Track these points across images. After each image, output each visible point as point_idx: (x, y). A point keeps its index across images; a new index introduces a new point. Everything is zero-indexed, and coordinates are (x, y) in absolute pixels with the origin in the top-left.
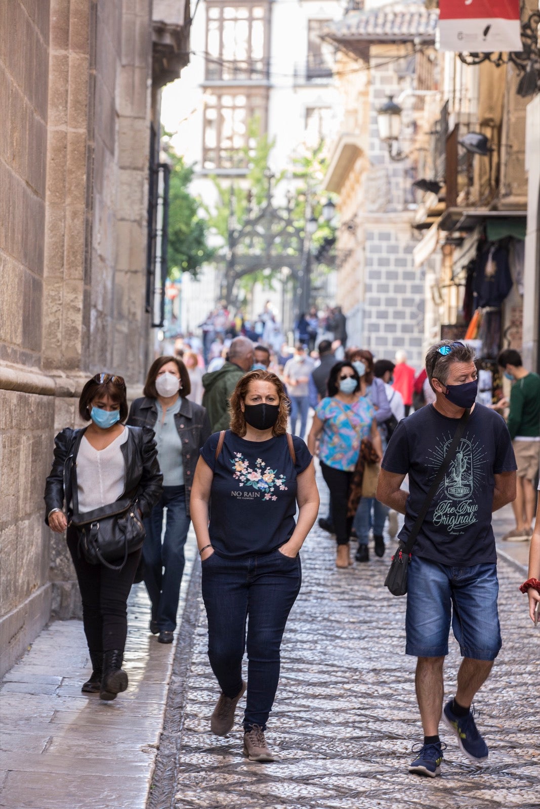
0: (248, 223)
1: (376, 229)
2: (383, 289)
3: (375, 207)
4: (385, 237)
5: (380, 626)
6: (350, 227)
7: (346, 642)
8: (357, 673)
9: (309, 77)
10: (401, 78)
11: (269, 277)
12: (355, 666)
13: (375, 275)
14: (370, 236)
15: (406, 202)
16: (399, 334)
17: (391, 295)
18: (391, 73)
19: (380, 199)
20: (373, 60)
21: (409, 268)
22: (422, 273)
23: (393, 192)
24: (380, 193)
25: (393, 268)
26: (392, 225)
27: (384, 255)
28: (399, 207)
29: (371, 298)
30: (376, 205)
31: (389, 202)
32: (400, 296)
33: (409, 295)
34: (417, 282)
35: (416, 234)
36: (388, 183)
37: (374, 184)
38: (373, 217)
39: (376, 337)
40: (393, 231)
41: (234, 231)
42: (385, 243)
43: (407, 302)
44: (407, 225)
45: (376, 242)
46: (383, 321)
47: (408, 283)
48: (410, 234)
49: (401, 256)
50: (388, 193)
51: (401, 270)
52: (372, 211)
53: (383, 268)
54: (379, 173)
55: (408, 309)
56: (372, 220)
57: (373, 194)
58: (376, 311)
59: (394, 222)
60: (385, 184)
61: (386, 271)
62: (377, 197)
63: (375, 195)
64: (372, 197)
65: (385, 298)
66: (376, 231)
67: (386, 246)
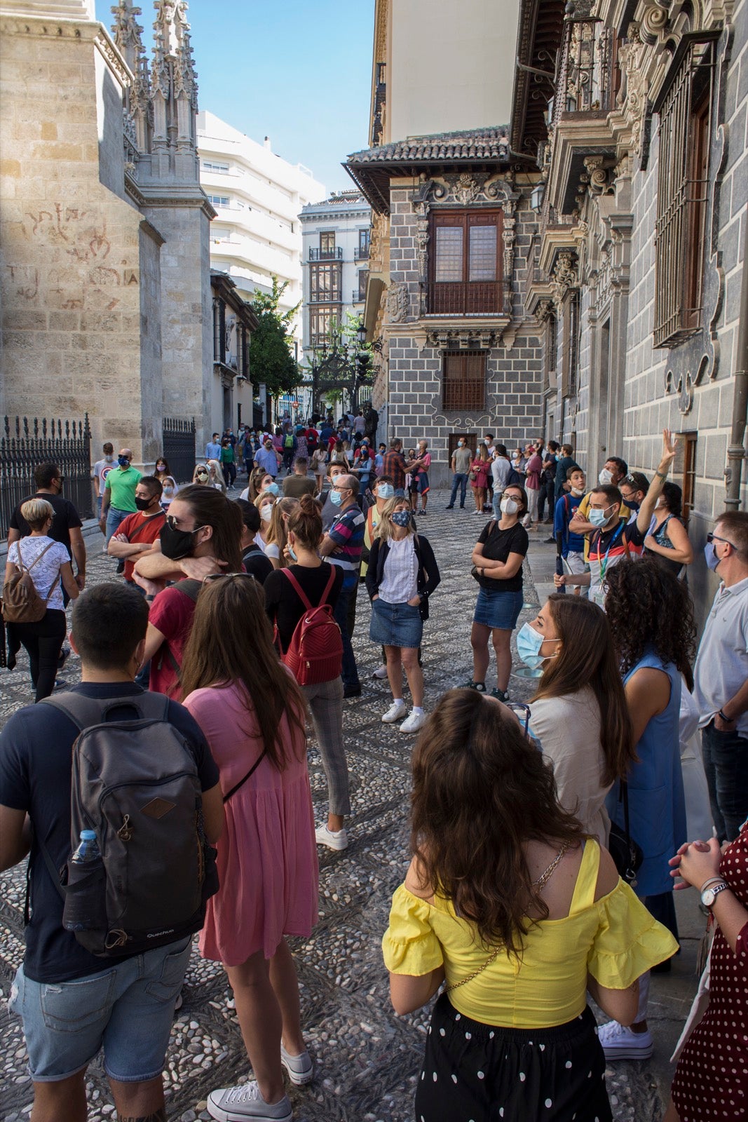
0: (324, 363)
1: (397, 336)
2: (404, 387)
3: (396, 318)
4: (405, 343)
9: (360, 299)
10: (416, 205)
13: (397, 376)
14: (392, 343)
15: (422, 312)
16: (418, 426)
17: (411, 392)
18: (407, 202)
19: (401, 311)
20: (391, 191)
21: (426, 370)
22: (437, 373)
23: (411, 305)
24: (400, 306)
25: (411, 370)
26: (411, 333)
27: (404, 359)
28: (417, 317)
29: (394, 396)
30: (397, 316)
31: (408, 313)
32: (418, 393)
33: (425, 393)
34: (433, 381)
35: (431, 340)
36: (407, 296)
37: (395, 298)
38: (394, 326)
39: (399, 428)
40: (411, 338)
41: (316, 368)
42: (404, 349)
43: (424, 398)
44: (424, 332)
45: (397, 348)
46: (404, 415)
47: (425, 382)
48: (426, 340)
49: (418, 359)
50: (407, 305)
51: (418, 371)
52: (393, 322)
53: (404, 371)
54: (399, 289)
55: (425, 405)
56: (393, 329)
57: (394, 307)
58: (398, 406)
59: (412, 330)
60: (404, 298)
61: (406, 373)
62: (398, 309)
63: (396, 307)
64: (393, 309)
65: (406, 395)
66: (397, 338)
67: (406, 350)
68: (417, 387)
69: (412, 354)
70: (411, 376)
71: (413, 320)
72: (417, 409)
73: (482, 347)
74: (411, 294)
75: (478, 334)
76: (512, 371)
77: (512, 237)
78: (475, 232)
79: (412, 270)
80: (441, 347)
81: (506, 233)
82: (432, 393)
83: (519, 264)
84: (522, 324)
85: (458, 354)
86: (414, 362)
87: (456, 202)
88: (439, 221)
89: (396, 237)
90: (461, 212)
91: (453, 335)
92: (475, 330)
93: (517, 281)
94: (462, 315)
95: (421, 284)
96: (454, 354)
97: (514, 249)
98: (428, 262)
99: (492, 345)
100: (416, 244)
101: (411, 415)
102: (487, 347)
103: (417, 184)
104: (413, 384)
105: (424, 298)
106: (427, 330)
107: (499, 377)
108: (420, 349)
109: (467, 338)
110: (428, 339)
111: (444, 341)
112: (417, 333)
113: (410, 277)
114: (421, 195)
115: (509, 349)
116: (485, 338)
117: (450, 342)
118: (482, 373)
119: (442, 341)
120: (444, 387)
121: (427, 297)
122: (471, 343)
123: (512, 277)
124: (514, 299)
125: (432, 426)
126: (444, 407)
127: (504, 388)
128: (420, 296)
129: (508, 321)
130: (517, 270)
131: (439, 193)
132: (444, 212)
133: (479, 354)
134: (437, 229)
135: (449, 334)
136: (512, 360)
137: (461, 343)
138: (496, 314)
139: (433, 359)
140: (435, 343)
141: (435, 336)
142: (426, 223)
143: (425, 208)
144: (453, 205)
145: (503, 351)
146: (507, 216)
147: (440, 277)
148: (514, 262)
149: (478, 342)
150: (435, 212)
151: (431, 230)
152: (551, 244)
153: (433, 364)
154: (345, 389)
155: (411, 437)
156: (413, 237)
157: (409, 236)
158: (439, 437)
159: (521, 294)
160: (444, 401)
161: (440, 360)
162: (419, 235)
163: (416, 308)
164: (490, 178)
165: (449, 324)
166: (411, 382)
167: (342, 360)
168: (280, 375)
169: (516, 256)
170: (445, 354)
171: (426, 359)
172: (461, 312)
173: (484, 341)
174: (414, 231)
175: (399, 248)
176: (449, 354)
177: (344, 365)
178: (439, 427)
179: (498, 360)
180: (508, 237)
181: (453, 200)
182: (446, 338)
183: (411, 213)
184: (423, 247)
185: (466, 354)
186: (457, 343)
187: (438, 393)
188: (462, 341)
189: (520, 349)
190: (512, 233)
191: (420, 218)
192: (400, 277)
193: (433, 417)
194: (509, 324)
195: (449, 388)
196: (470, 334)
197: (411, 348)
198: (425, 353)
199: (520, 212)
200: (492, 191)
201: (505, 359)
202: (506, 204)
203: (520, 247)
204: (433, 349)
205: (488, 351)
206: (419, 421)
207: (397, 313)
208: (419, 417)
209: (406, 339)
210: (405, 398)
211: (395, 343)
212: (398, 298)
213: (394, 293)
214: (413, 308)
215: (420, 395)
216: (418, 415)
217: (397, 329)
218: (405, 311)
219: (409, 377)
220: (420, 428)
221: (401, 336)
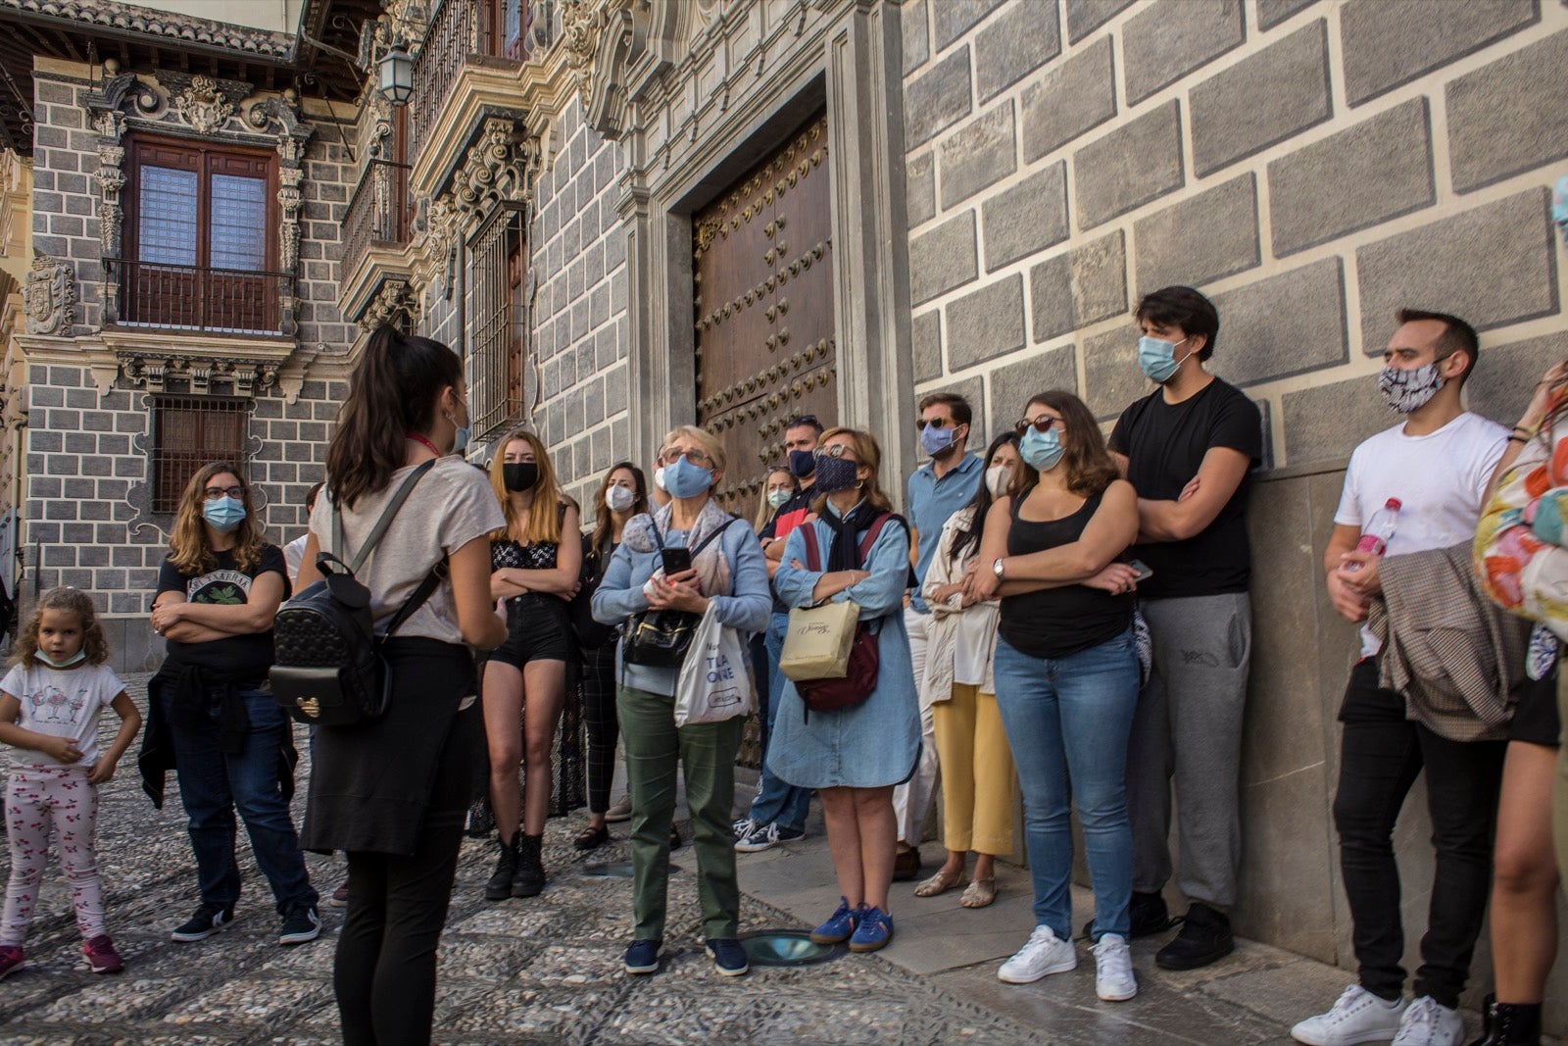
1: (49, 362)
2: (66, 466)
3: (46, 326)
4: (67, 377)
10: (95, 114)
13: (45, 442)
14: (39, 374)
15: (108, 319)
16: (95, 544)
17: (80, 476)
18: (75, 106)
19: (58, 313)
20: (37, 81)
21: (114, 432)
22: (140, 440)
23: (82, 302)
24: (56, 301)
25: (81, 431)
26: (82, 358)
27: (65, 408)
28: (95, 328)
29: (40, 482)
30: (50, 323)
31: (74, 318)
32: (96, 479)
33: (113, 477)
34: (131, 455)
35: (128, 373)
36: (72, 286)
37: (46, 286)
38: (42, 342)
39: (51, 550)
40: (83, 368)
42: (65, 388)
43: (108, 488)
44: (112, 358)
45: (48, 385)
46: (62, 522)
47: (114, 457)
48: (115, 374)
49: (98, 410)
50: (72, 303)
51: (98, 433)
52: (40, 333)
53: (64, 432)
54: (54, 270)
55: (112, 502)
56: (40, 346)
57: (42, 304)
58: (49, 503)
59: (84, 351)
60: (66, 288)
61: (69, 436)
62: (51, 309)
63: (47, 304)
64: (40, 309)
65: (68, 481)
66: (49, 366)
67: (69, 391)
68: (91, 466)
69: (85, 399)
70: (78, 443)
71: (89, 333)
72: (93, 510)
73: (237, 393)
74: (82, 283)
75: (230, 367)
76: (298, 441)
77: (297, 201)
78: (221, 185)
79: (85, 237)
80: (150, 388)
81: (285, 192)
82: (129, 479)
83: (311, 250)
84: (317, 357)
85: (187, 404)
86: (88, 416)
87: (184, 124)
88: (145, 154)
89: (47, 168)
90: (193, 145)
91: (178, 365)
92: (225, 360)
93: (307, 280)
94: (197, 328)
95: (106, 262)
96: (178, 404)
97: (299, 223)
98: (123, 224)
99: (257, 391)
100: (96, 188)
101: (79, 521)
102: (248, 394)
103: (98, 77)
104: (85, 459)
105: (113, 292)
106: (121, 352)
107: (272, 451)
108: (102, 391)
109: (207, 373)
110: (120, 370)
111: (158, 377)
112: (94, 358)
113: (80, 249)
114: (109, 97)
115: (291, 399)
116: (245, 376)
117: (169, 381)
118: (239, 445)
119: (152, 377)
120: (156, 467)
121: (121, 291)
122: (215, 385)
123: (297, 269)
124: (300, 312)
125: (128, 544)
126: (156, 506)
127: (279, 473)
128: (102, 291)
129: (293, 346)
130: (306, 261)
131: (147, 100)
132: (157, 140)
133: (232, 406)
134: (143, 168)
135: (169, 364)
136: (298, 421)
137: (193, 382)
138: (268, 333)
139: (132, 411)
140: (136, 381)
141: (137, 368)
142: (120, 151)
143: (117, 123)
144: (178, 129)
145: (279, 404)
146: (287, 164)
147: (148, 254)
148: (301, 247)
149: (229, 384)
150: (137, 137)
151: (129, 166)
152: (473, 93)
153: (134, 423)
155: (78, 567)
156: (88, 175)
157: (80, 172)
158: (144, 567)
159: (315, 303)
160: (156, 494)
161: (147, 415)
162: (103, 171)
163: (93, 311)
164: (252, 94)
165: (169, 343)
166: (80, 455)
169: (303, 235)
170: (160, 403)
171: (115, 412)
172: (194, 324)
173: (242, 381)
174: (90, 164)
175: (56, 191)
176: (168, 404)
178: (144, 547)
179: (269, 420)
180: (288, 200)
181: (177, 120)
182: (162, 371)
183: (84, 130)
184: (110, 194)
185: (205, 405)
186: (185, 383)
187: (143, 480)
188: (197, 378)
189: (313, 401)
190: (297, 194)
191: (104, 141)
192: (59, 247)
193: (132, 527)
194: (294, 352)
195: (167, 470)
196: (214, 368)
197: (82, 387)
198: (110, 400)
199: (310, 162)
200: (257, 116)
201: (284, 419)
202: (284, 144)
203: (311, 221)
204: (132, 392)
205: (249, 402)
206: (99, 534)
207: (48, 317)
208: (99, 525)
209: (70, 369)
210: (66, 487)
211: (42, 376)
212: (53, 287)
213: (42, 276)
214: (87, 310)
215: (100, 482)
216: (95, 523)
217: (50, 347)
218: (69, 315)
219: (76, 445)
220: (99, 548)
221: (57, 362)
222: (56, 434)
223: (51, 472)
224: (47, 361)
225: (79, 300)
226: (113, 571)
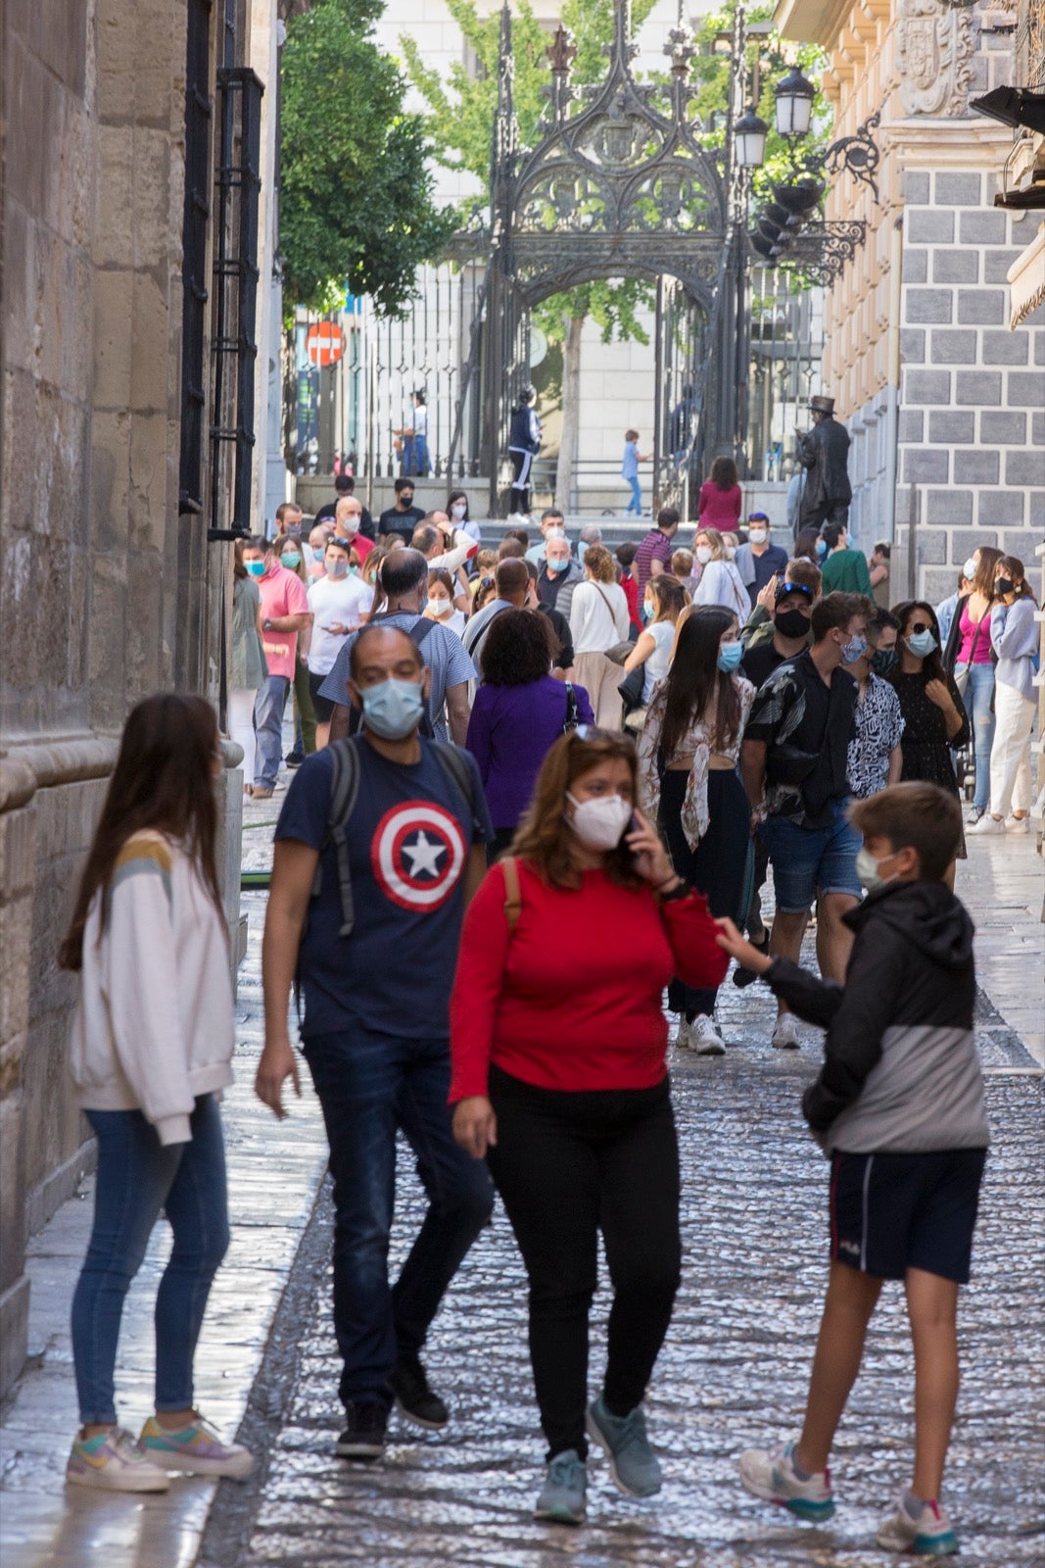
0: (553, 133)
1: (932, 165)
2: (956, 348)
3: (929, 99)
4: (960, 189)
5: (781, 1417)
6: (856, 156)
7: (679, 1465)
8: (691, 1552)
11: (625, 297)
12: (689, 1531)
13: (928, 306)
14: (914, 188)
16: (1002, 486)
17: (980, 366)
19: (948, 78)
23: (984, 52)
24: (945, 57)
25: (982, 285)
26: (983, 155)
27: (957, 246)
29: (919, 378)
30: (934, 94)
32: (1005, 370)
33: (1032, 367)
37: (928, 28)
38: (922, 130)
39: (935, 496)
40: (984, 171)
41: (512, 159)
42: (958, 209)
45: (932, 206)
46: (952, 448)
50: (969, 55)
53: (955, 288)
55: (1030, 411)
56: (919, 139)
57: (923, 60)
58: (934, 415)
59: (986, 144)
60: (959, 29)
61: (963, 295)
62: (936, 70)
63: (930, 61)
64: (920, 69)
65: (962, 376)
66: (932, 171)
67: (963, 215)
70: (978, 307)
72: (1002, 427)
86: (993, 257)
101: (977, 446)
104: (988, 336)
154: (669, 281)
166: (980, 329)
167: (657, 123)
168: (357, 220)
177: (670, 146)
197: (984, 207)
206: (1009, 469)
207: (932, 82)
208: (1009, 453)
209: (965, 175)
210: (960, 386)
211: (923, 189)
212: (940, 30)
213: (925, 10)
214: (992, 65)
215: (1013, 377)
216: (1003, 449)
217: (935, 139)
218: (963, 77)
219: (974, 310)
220: (1009, 493)
221: (944, 163)
222: (943, 293)
223: (937, 359)
224: (931, 163)
225: (978, 48)
226: (1030, 535)
